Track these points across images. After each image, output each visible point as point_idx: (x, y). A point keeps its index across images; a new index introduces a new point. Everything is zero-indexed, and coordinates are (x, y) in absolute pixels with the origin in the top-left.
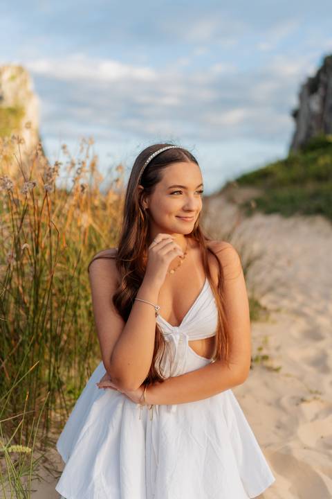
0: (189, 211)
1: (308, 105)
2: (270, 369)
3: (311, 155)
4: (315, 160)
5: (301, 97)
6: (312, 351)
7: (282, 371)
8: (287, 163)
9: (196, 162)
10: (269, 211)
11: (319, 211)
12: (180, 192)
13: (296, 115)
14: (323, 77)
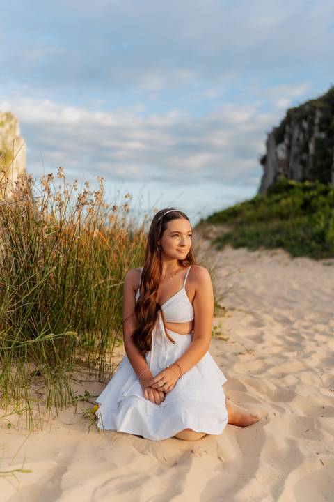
0: (183, 246)
1: (276, 154)
2: (221, 339)
3: (275, 197)
4: (278, 201)
5: (268, 145)
6: (254, 332)
7: (229, 340)
8: (254, 203)
9: (187, 219)
10: (237, 246)
11: (280, 244)
12: (178, 236)
13: (264, 161)
14: (287, 128)
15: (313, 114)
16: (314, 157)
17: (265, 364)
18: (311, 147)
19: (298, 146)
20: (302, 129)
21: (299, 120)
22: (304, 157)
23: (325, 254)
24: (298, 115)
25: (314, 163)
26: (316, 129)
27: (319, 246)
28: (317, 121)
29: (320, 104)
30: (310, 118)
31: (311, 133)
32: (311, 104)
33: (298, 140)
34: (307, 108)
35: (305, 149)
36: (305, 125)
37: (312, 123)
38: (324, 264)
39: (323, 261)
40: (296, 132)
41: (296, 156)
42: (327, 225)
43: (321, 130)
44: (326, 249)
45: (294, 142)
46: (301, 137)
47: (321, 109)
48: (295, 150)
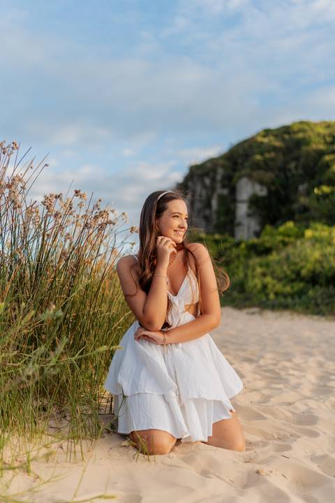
0: (183, 227)
12: (178, 217)
14: (190, 184)
15: (214, 171)
16: (218, 213)
17: (263, 395)
18: (214, 203)
19: (200, 201)
20: (204, 186)
21: (202, 176)
22: (207, 212)
23: (247, 303)
24: (199, 172)
25: (218, 218)
26: (218, 186)
27: (241, 296)
28: (219, 177)
29: (221, 162)
30: (211, 174)
31: (213, 189)
32: (212, 161)
33: (200, 195)
34: (209, 165)
35: (208, 205)
36: (207, 181)
37: (213, 180)
38: (248, 313)
39: (245, 311)
40: (199, 188)
41: (199, 211)
42: (246, 275)
43: (224, 186)
44: (247, 299)
45: (197, 197)
46: (204, 193)
47: (223, 166)
48: (198, 205)
